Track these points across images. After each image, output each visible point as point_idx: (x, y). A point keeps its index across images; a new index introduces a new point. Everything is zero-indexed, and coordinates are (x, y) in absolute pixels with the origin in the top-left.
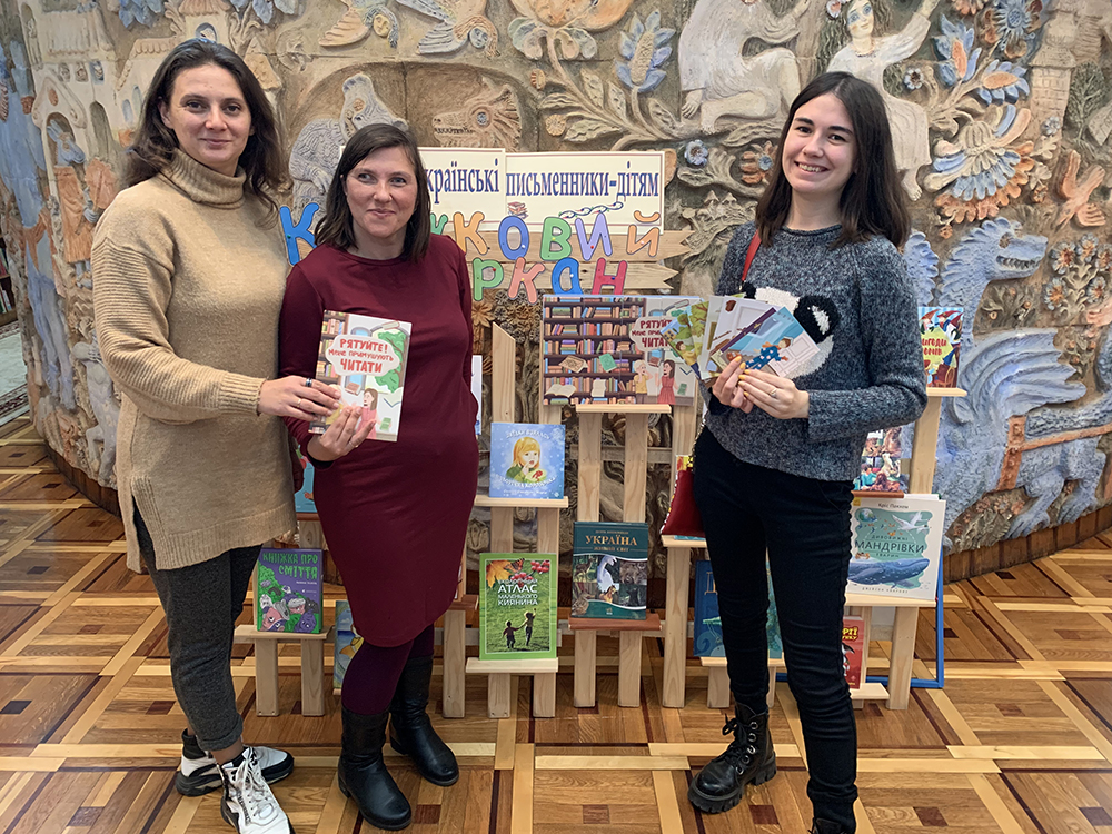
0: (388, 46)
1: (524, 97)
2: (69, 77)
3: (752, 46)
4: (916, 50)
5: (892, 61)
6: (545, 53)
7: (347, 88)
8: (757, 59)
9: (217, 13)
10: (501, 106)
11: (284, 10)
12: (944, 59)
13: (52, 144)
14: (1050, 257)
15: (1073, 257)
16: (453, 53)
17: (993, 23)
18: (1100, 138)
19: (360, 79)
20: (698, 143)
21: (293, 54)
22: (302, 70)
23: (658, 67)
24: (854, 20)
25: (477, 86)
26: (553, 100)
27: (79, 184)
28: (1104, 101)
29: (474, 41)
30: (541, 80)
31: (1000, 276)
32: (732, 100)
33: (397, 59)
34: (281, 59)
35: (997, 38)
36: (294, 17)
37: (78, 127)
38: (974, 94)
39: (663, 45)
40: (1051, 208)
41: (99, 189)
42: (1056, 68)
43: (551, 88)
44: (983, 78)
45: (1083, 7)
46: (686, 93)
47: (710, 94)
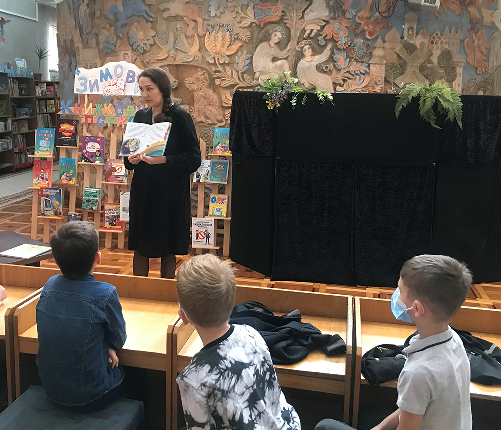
1: (209, 74)
3: (274, 60)
4: (326, 60)
5: (318, 63)
6: (215, 62)
8: (275, 63)
9: (129, 51)
10: (203, 77)
11: (146, 50)
12: (336, 62)
16: (190, 62)
17: (353, 51)
21: (148, 62)
23: (247, 66)
24: (305, 51)
25: (197, 71)
26: (217, 75)
28: (402, 74)
29: (196, 58)
30: (214, 70)
32: (268, 75)
33: (176, 63)
34: (145, 63)
35: (354, 56)
36: (149, 52)
38: (348, 72)
39: (248, 59)
42: (378, 64)
43: (216, 72)
44: (351, 68)
45: (387, 45)
46: (255, 73)
47: (261, 73)
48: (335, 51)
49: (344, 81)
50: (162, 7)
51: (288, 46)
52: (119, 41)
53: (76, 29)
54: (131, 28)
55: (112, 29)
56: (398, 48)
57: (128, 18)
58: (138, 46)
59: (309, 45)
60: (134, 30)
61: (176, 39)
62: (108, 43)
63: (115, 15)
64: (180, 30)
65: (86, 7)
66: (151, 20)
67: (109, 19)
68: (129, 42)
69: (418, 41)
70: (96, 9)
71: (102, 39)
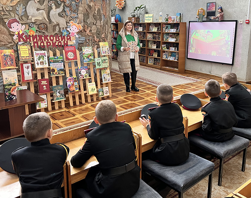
3: (38, 10)
4: (62, 11)
5: (59, 12)
6: (3, 9)
8: (39, 11)
12: (66, 12)
14: (86, 40)
15: (89, 40)
17: (72, 7)
18: (89, 23)
20: (32, 24)
23: (23, 12)
24: (53, 6)
28: (88, 18)
30: (3, 13)
31: (80, 43)
32: (36, 17)
35: (72, 9)
38: (71, 17)
39: (23, 9)
40: (84, 33)
42: (81, 14)
43: (5, 15)
44: (72, 15)
45: (83, 5)
46: (28, 16)
47: (33, 16)
48: (65, 7)
49: (70, 21)
51: (45, 3)
56: (86, 7)
59: (54, 3)
69: (92, 4)
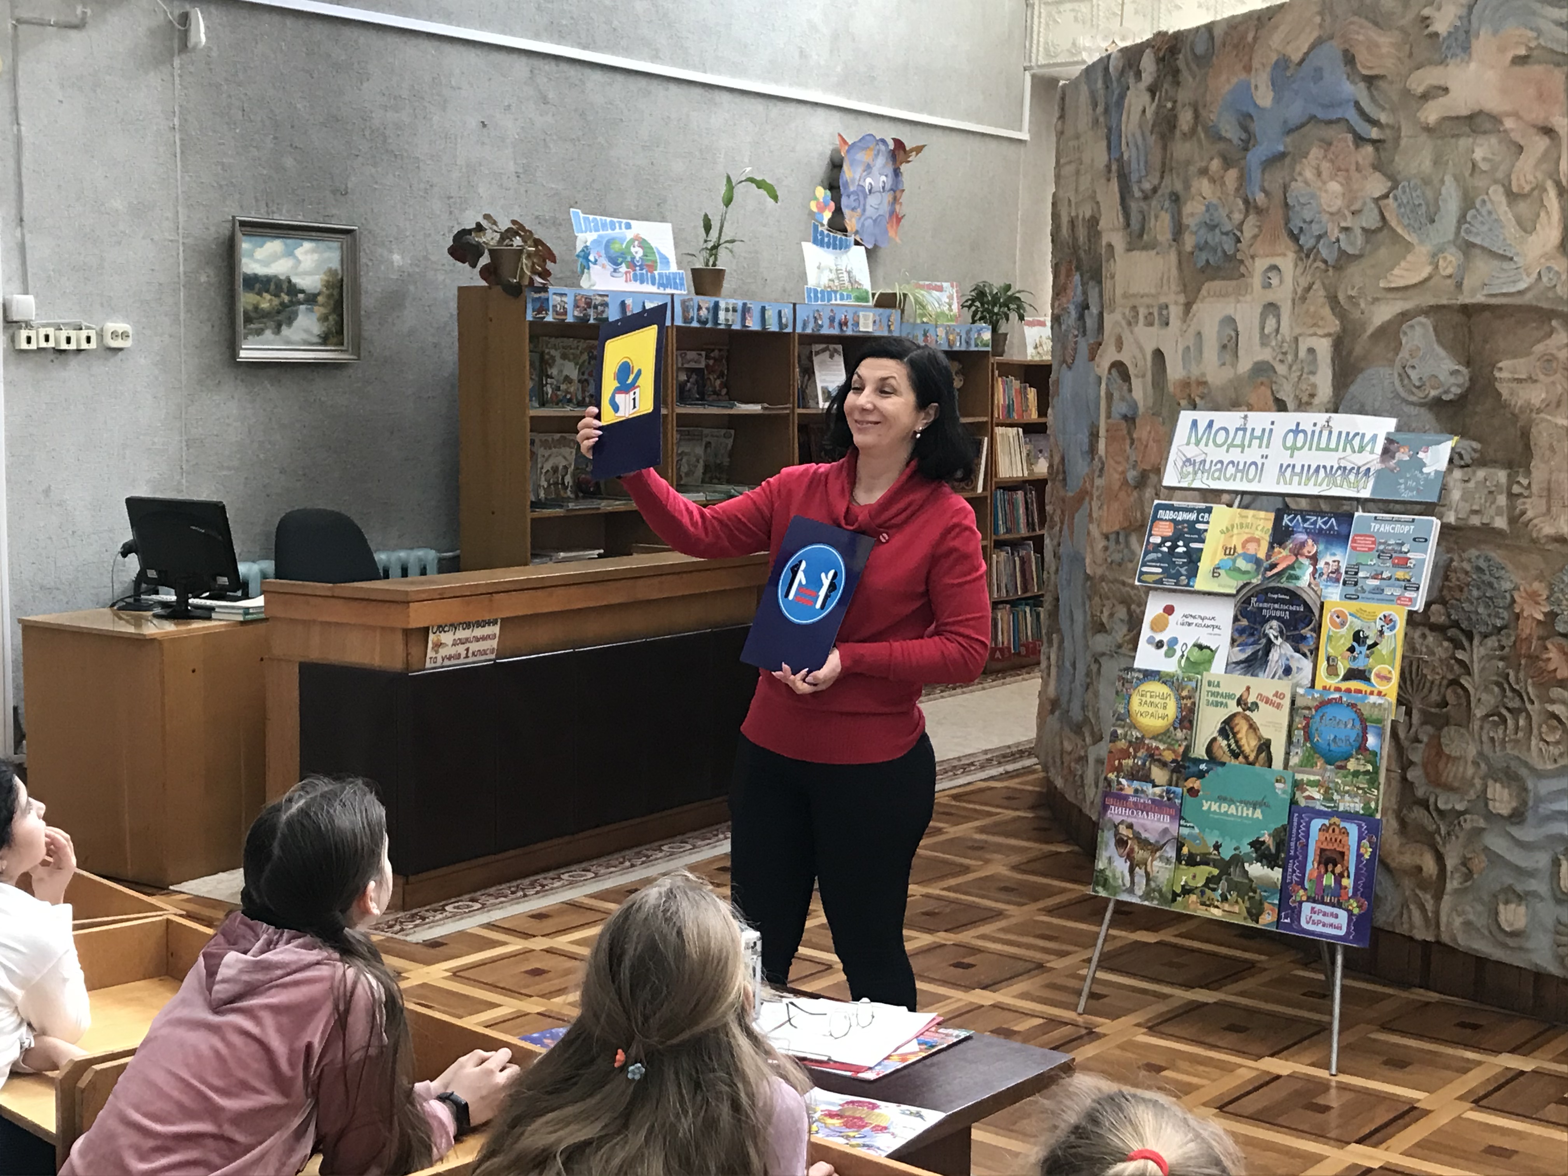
0: (1452, 288)
2: (1137, 322)
7: (1405, 333)
9: (1285, 255)
11: (1350, 251)
13: (1110, 396)
16: (1521, 293)
19: (1420, 323)
21: (1353, 297)
22: (1362, 313)
27: (1128, 442)
29: (1545, 279)
33: (1461, 301)
34: (1342, 302)
36: (1360, 256)
37: (1137, 376)
41: (1146, 446)
50: (1421, 81)
52: (1252, 219)
53: (1109, 180)
54: (1298, 168)
55: (1232, 175)
57: (1290, 132)
58: (1319, 237)
60: (1309, 174)
61: (1468, 203)
62: (1212, 227)
63: (1245, 121)
64: (1484, 166)
65: (1147, 97)
66: (1374, 133)
67: (1221, 138)
68: (1287, 221)
70: (1179, 105)
71: (1194, 211)
